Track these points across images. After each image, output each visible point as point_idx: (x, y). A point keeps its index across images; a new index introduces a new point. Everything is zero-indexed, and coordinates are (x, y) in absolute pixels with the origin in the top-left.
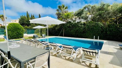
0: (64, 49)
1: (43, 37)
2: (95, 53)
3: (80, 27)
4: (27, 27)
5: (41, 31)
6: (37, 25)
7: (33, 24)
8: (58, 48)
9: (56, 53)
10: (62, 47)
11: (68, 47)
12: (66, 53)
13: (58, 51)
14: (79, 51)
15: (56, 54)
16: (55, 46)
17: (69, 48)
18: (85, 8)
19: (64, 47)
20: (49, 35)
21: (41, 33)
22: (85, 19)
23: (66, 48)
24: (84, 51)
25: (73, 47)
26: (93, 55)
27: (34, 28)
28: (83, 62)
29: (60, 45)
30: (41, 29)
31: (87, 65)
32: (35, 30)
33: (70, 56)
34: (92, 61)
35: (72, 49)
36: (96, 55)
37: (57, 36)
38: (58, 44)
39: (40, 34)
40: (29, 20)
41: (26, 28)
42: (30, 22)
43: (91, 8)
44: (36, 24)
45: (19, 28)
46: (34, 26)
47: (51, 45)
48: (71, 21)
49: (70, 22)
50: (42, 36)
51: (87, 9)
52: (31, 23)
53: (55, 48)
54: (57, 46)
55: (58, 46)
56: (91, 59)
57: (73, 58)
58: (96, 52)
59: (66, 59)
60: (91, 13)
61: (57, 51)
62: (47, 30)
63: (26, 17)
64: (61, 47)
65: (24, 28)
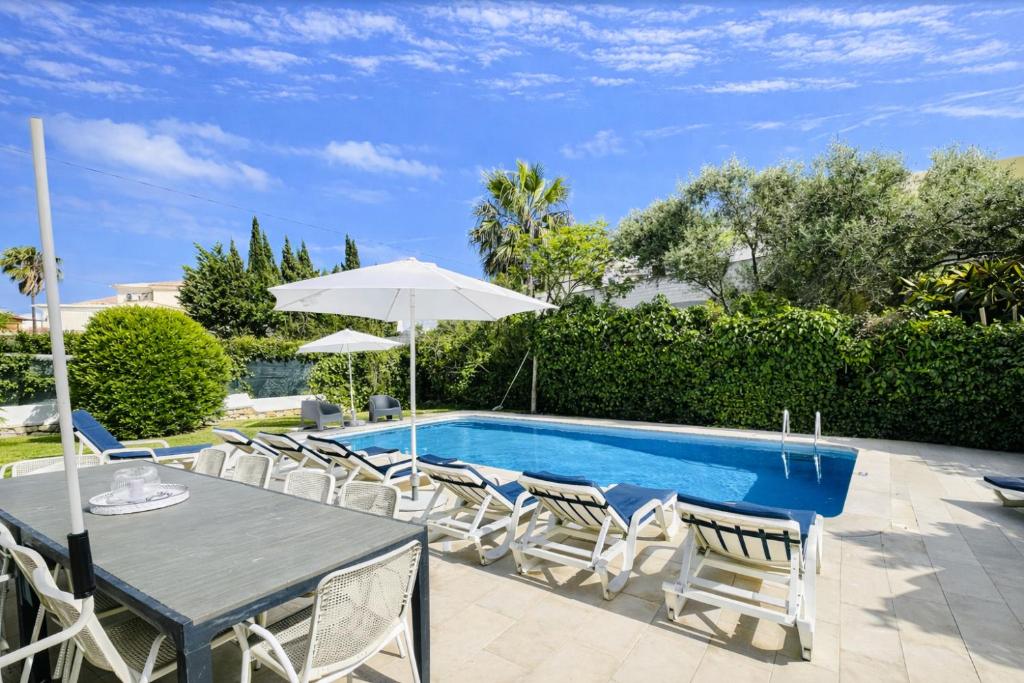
0: (534, 506)
1: (376, 418)
2: (784, 537)
3: (666, 343)
4: (248, 339)
5: (360, 372)
6: (326, 323)
7: (295, 315)
8: (488, 499)
9: (477, 540)
10: (526, 495)
11: (570, 491)
12: (551, 540)
13: (490, 521)
14: (653, 523)
15: (473, 546)
16: (472, 485)
17: (578, 501)
18: (698, 194)
19: (537, 493)
20: (422, 404)
21: (357, 390)
22: (705, 284)
23: (555, 498)
24: (692, 520)
25: (605, 489)
26: (768, 557)
27: (307, 347)
28: (690, 606)
29: (506, 476)
30: (362, 356)
31: (722, 635)
32: (316, 360)
33: (589, 559)
34: (757, 603)
35: (601, 507)
36: (789, 557)
37: (488, 407)
38: (490, 473)
39: (353, 392)
40: (269, 289)
41: (246, 350)
42: (274, 300)
43: (747, 193)
44: (319, 317)
45: (188, 354)
46: (308, 335)
47: (435, 478)
48: (588, 295)
49: (584, 304)
50: (366, 408)
51: (714, 204)
52: (287, 313)
53: (465, 504)
54: (483, 486)
55: (488, 488)
56: (754, 584)
57: (611, 576)
58: (786, 533)
59: (554, 587)
60: (751, 234)
61: (486, 522)
62: (405, 361)
63: (246, 266)
64: (512, 491)
65: (228, 352)
